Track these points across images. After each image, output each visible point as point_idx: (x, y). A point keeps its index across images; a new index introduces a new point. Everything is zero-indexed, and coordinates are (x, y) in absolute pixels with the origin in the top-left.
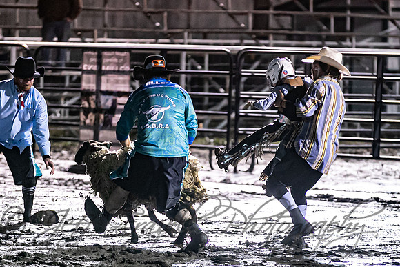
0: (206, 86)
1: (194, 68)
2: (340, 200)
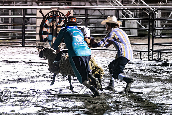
2: (10, 62)
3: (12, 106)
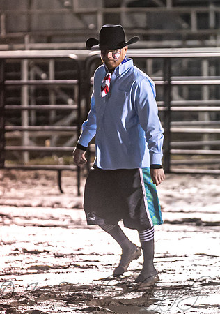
0: (52, 98)
1: (38, 77)
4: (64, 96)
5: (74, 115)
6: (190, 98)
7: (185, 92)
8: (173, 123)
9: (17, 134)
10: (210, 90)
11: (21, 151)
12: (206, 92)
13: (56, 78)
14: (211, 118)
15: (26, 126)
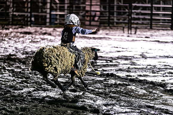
3: (163, 77)
4: (125, 8)
5: (128, 14)
6: (157, 10)
7: (156, 9)
8: (153, 16)
9: (112, 18)
10: (163, 8)
11: (114, 22)
12: (161, 9)
13: (123, 4)
14: (162, 15)
15: (115, 15)
